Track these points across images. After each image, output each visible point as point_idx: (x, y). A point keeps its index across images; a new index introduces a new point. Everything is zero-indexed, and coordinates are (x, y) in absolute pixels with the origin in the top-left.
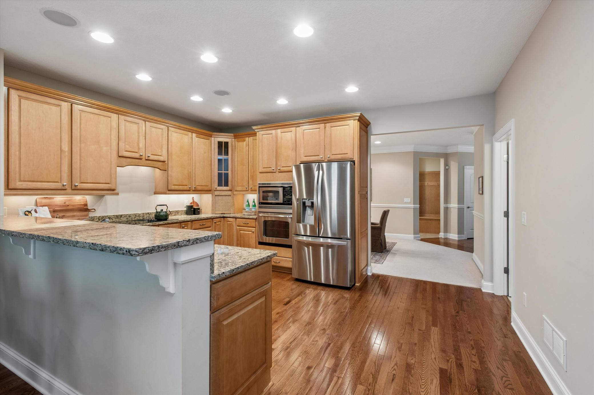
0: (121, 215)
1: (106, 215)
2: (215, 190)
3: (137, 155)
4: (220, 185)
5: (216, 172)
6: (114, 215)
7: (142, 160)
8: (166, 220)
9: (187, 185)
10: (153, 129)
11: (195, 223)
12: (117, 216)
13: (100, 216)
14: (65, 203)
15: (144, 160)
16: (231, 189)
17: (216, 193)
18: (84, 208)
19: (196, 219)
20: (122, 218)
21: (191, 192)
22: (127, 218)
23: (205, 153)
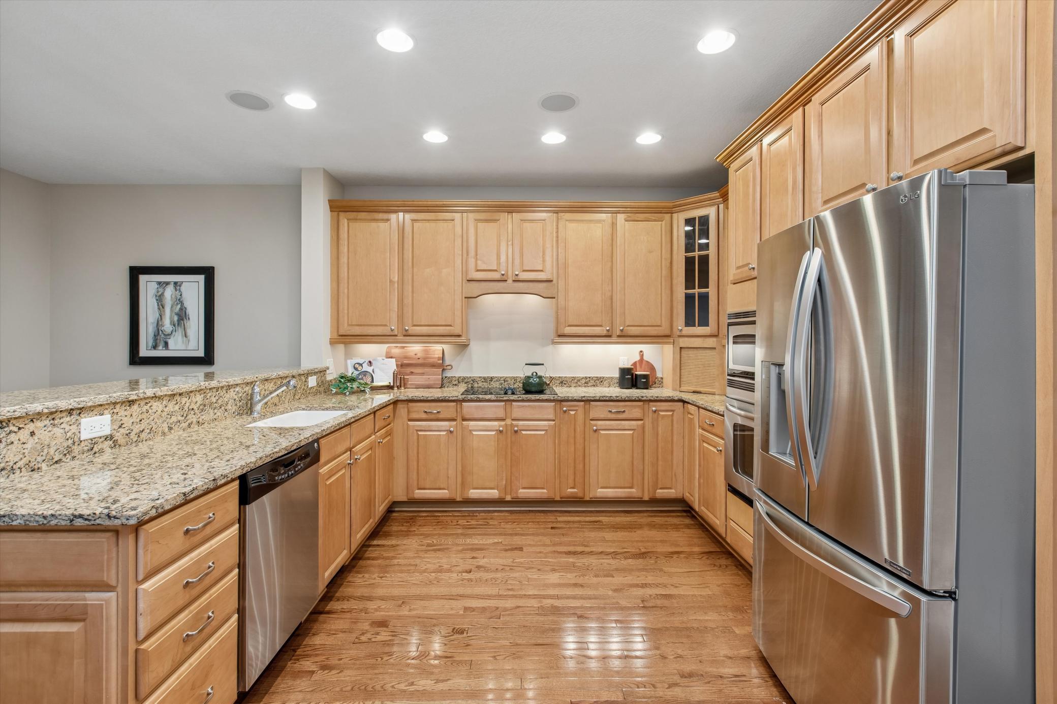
0: (492, 378)
1: (468, 376)
2: (679, 336)
3: (496, 276)
4: (689, 322)
5: (680, 291)
6: (480, 377)
7: (507, 282)
8: (541, 392)
9: (601, 326)
10: (527, 225)
11: (596, 406)
12: (484, 378)
13: (460, 377)
14: (416, 355)
15: (510, 281)
16: (715, 332)
17: (684, 342)
18: (437, 363)
19: (598, 398)
20: (492, 383)
21: (614, 339)
22: (501, 384)
23: (650, 252)
